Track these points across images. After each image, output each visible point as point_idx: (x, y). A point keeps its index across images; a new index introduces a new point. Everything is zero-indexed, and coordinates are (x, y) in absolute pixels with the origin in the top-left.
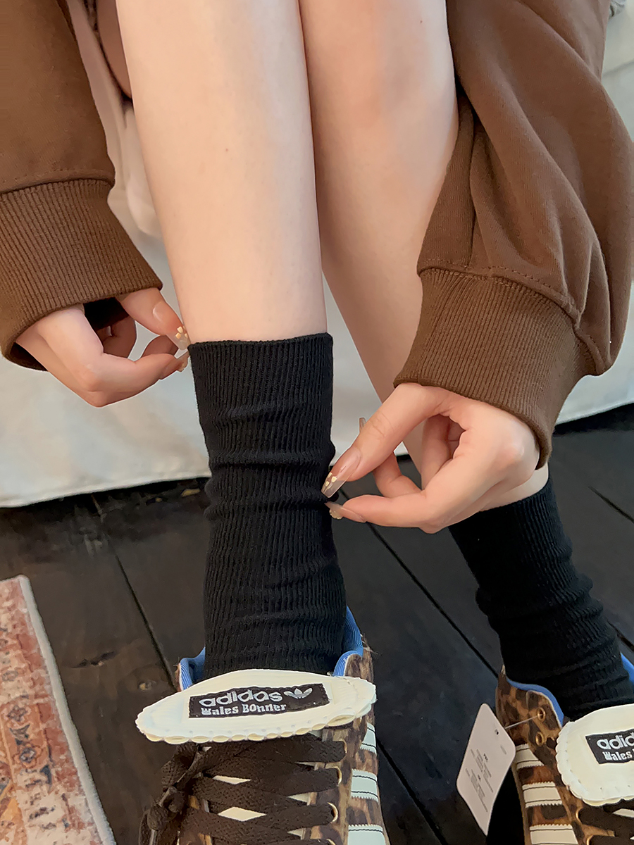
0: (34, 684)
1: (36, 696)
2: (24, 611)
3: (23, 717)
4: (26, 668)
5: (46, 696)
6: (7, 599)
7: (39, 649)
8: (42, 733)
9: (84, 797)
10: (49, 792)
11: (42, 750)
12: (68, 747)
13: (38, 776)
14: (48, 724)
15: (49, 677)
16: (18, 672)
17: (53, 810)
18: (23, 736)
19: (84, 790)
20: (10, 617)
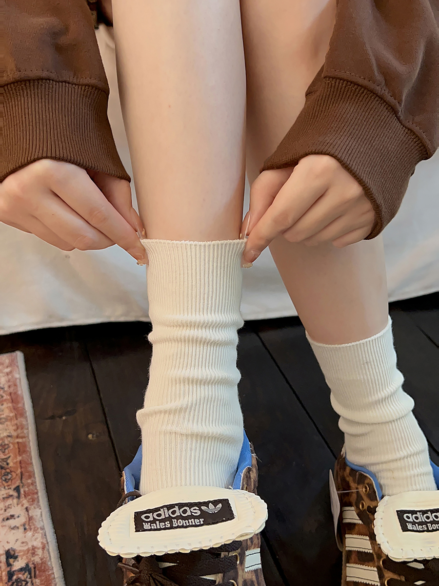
0: (18, 428)
1: (17, 437)
2: (17, 376)
3: (7, 451)
4: (13, 416)
5: (24, 437)
6: (7, 367)
7: (24, 404)
8: (18, 463)
9: (40, 511)
10: (18, 504)
11: (17, 475)
12: (34, 474)
13: (12, 492)
14: (23, 457)
15: (28, 424)
16: (7, 419)
17: (18, 517)
18: (5, 463)
19: (41, 506)
20: (7, 379)
